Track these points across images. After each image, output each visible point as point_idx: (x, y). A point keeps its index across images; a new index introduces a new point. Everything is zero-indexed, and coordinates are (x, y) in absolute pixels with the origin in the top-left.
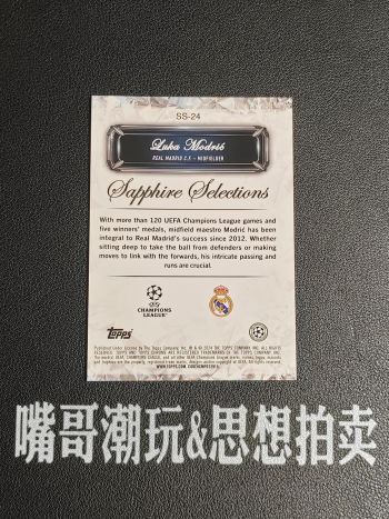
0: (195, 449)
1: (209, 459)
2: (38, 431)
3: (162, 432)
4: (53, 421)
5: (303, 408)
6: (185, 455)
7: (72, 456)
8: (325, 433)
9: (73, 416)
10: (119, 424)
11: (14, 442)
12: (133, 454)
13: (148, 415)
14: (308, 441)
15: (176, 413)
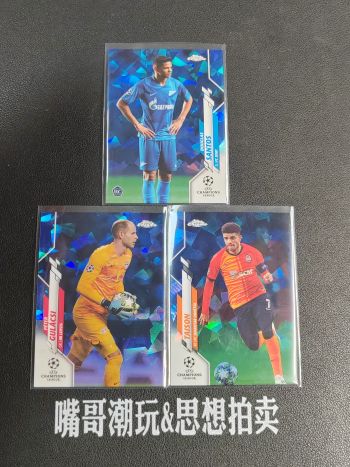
11: (53, 425)
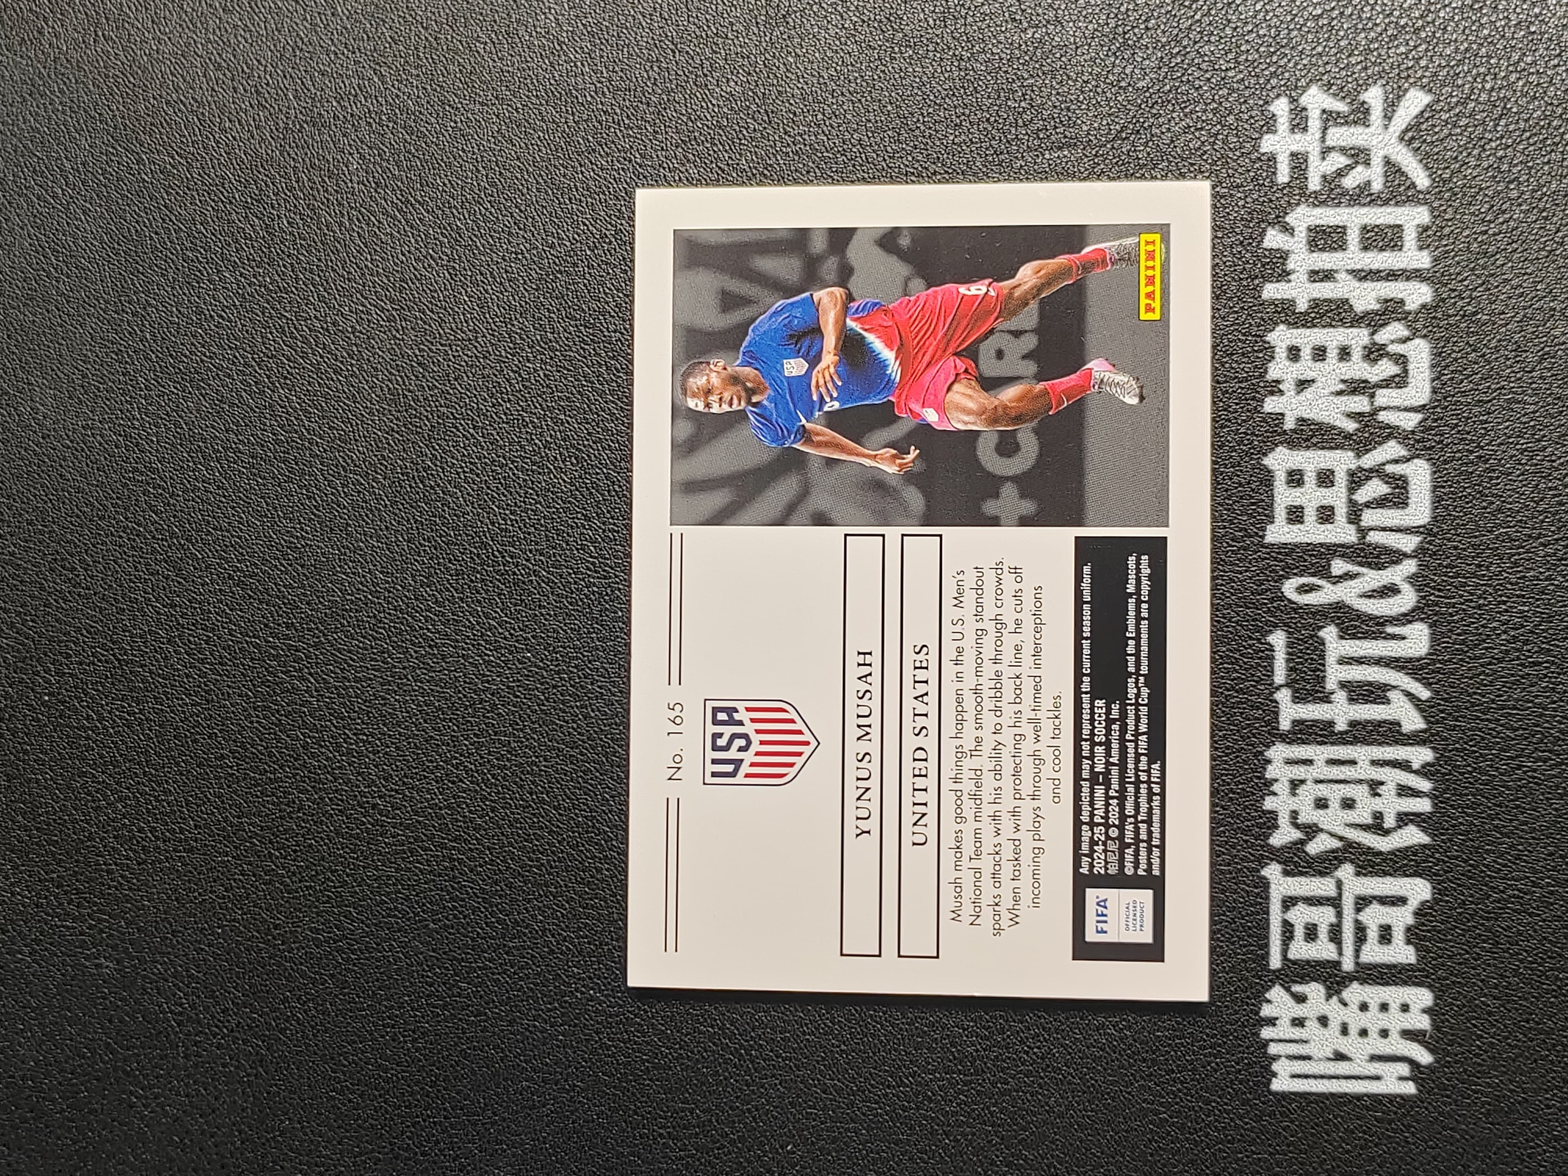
0: (1390, 590)
1: (1419, 553)
2: (1345, 1030)
3: (1343, 685)
4: (1314, 990)
5: (1271, 291)
6: (1405, 619)
7: (1412, 935)
8: (1341, 231)
9: (1299, 932)
10: (1321, 804)
12: (1404, 765)
13: (1296, 723)
14: (1364, 275)
15: (1289, 645)
